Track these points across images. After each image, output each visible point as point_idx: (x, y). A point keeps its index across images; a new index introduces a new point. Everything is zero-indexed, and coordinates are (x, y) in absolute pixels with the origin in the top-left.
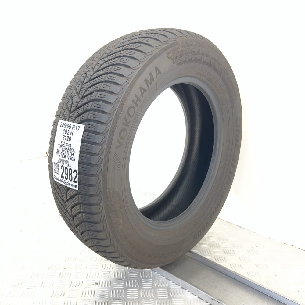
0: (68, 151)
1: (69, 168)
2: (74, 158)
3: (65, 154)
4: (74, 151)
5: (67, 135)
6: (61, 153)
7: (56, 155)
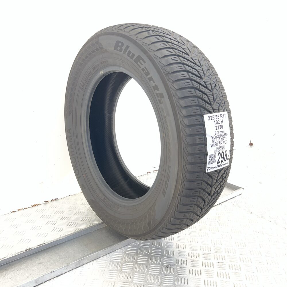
0: (223, 137)
1: (224, 151)
3: (221, 141)
4: (227, 135)
5: (219, 125)
6: (217, 142)
7: (212, 147)
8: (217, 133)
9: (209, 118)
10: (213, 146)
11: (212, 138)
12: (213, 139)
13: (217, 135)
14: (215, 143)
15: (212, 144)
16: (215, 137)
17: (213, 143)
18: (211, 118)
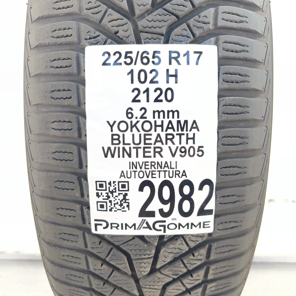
0: (170, 131)
1: (176, 182)
2: (199, 147)
3: (158, 144)
4: (197, 128)
6: (132, 146)
7: (106, 156)
8: (137, 113)
9: (107, 60)
10: (113, 156)
11: (112, 127)
12: (116, 131)
13: (134, 121)
14: (121, 146)
15: (109, 148)
16: (123, 126)
17: (113, 144)
18: (113, 59)
